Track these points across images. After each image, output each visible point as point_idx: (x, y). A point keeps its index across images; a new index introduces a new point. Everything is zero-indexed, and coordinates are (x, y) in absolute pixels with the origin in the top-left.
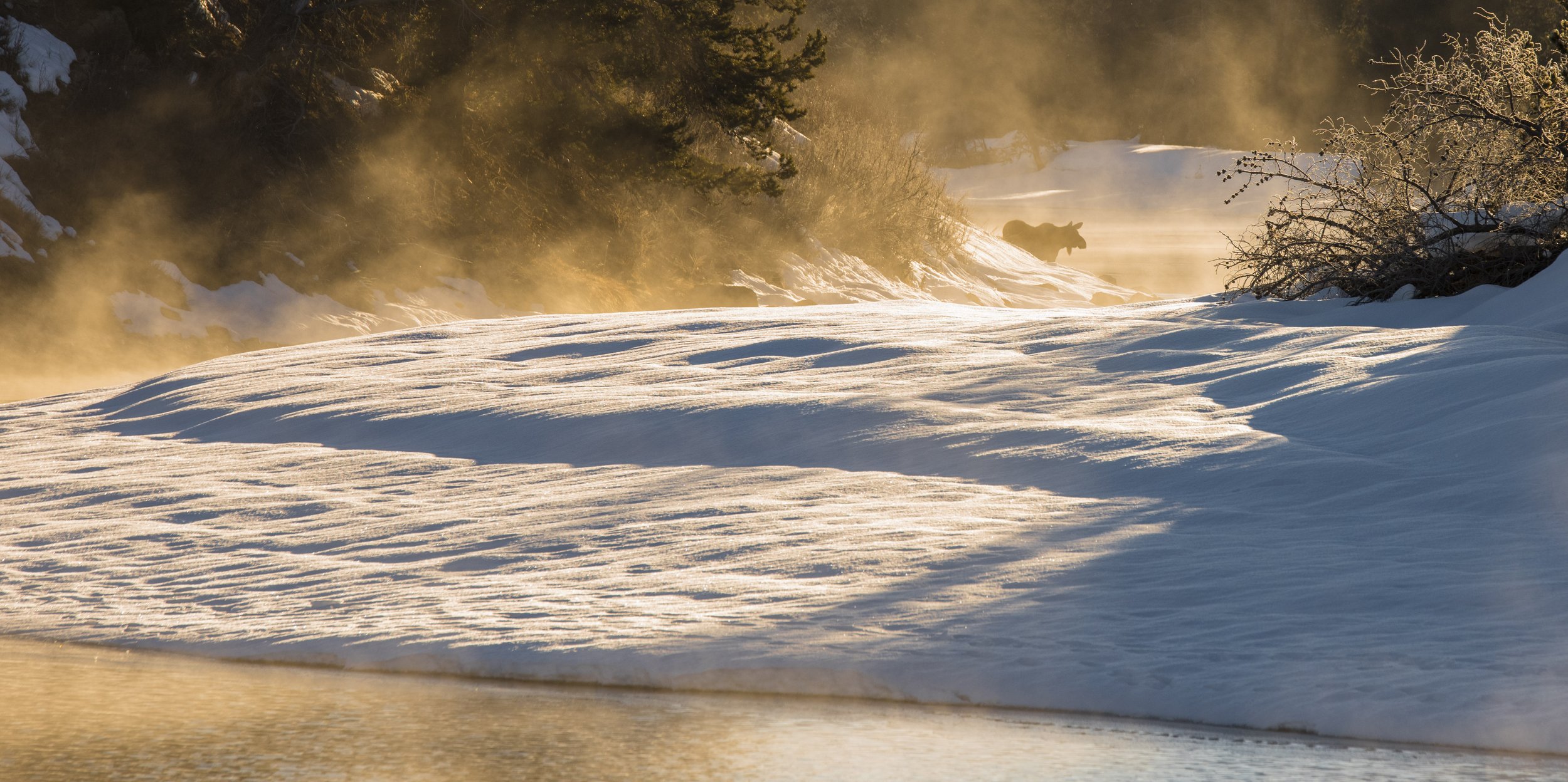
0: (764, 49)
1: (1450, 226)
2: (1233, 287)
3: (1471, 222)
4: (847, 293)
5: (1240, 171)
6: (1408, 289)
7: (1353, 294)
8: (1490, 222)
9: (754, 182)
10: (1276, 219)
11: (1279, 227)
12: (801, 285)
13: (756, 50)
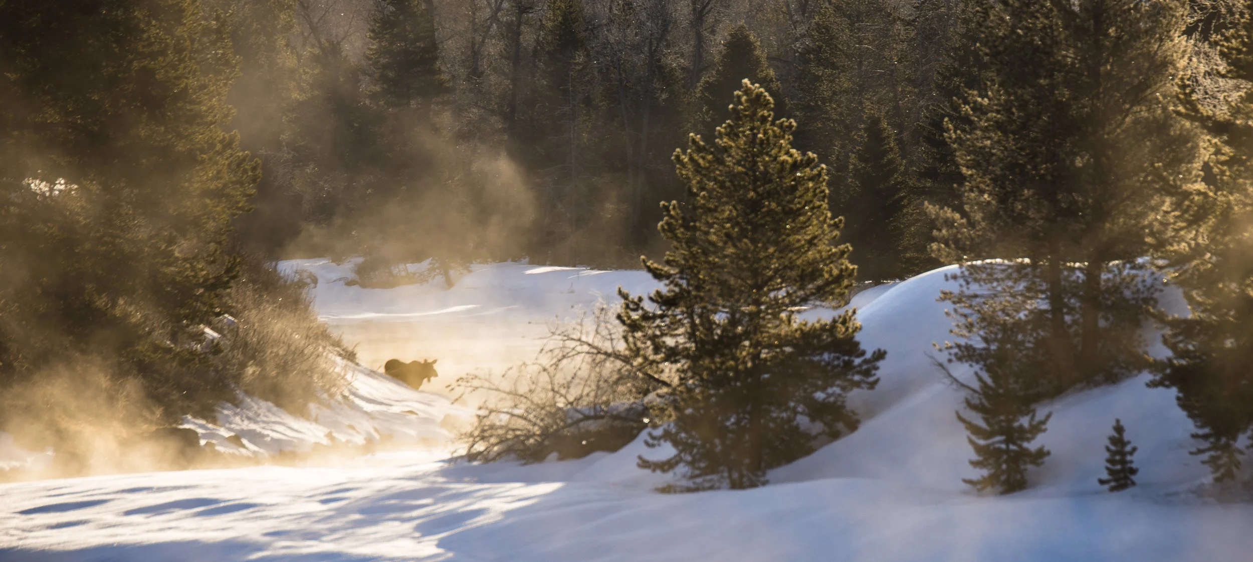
0: (198, 271)
1: (580, 416)
2: (456, 455)
3: (592, 413)
4: (263, 428)
5: (459, 385)
6: (554, 455)
7: (524, 458)
8: (602, 414)
9: (194, 359)
10: (483, 413)
11: (484, 417)
12: (230, 423)
13: (192, 271)
